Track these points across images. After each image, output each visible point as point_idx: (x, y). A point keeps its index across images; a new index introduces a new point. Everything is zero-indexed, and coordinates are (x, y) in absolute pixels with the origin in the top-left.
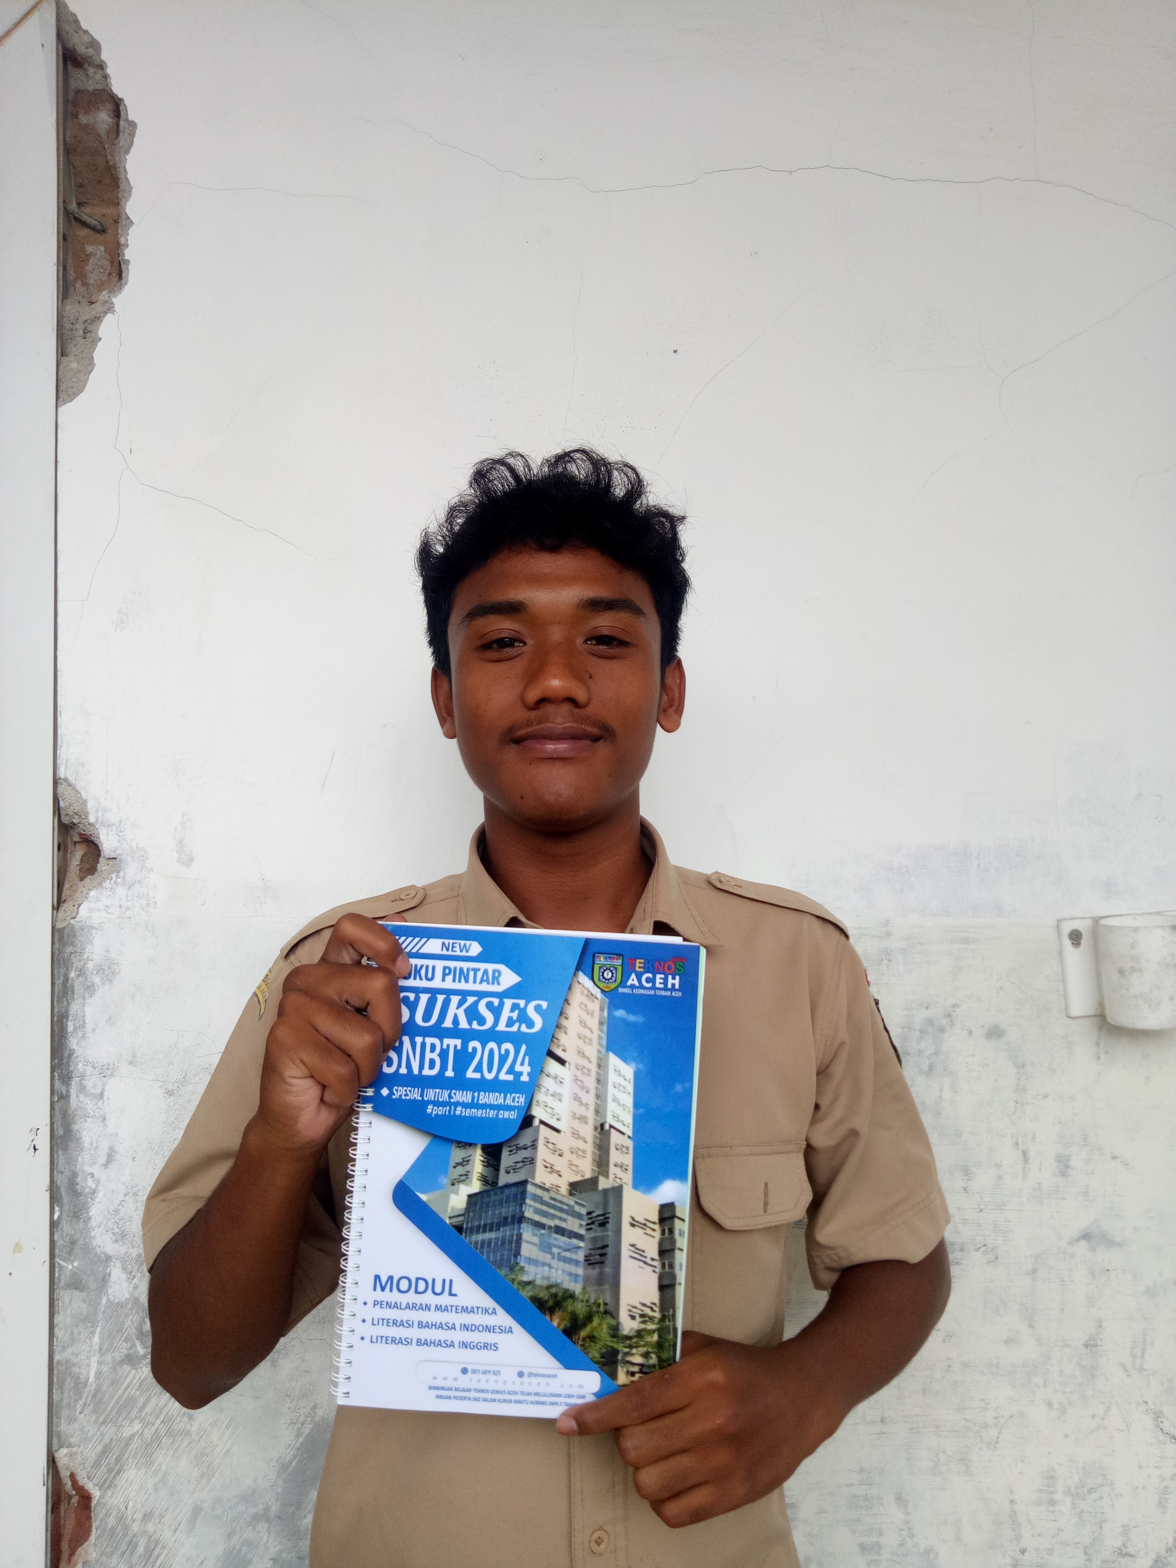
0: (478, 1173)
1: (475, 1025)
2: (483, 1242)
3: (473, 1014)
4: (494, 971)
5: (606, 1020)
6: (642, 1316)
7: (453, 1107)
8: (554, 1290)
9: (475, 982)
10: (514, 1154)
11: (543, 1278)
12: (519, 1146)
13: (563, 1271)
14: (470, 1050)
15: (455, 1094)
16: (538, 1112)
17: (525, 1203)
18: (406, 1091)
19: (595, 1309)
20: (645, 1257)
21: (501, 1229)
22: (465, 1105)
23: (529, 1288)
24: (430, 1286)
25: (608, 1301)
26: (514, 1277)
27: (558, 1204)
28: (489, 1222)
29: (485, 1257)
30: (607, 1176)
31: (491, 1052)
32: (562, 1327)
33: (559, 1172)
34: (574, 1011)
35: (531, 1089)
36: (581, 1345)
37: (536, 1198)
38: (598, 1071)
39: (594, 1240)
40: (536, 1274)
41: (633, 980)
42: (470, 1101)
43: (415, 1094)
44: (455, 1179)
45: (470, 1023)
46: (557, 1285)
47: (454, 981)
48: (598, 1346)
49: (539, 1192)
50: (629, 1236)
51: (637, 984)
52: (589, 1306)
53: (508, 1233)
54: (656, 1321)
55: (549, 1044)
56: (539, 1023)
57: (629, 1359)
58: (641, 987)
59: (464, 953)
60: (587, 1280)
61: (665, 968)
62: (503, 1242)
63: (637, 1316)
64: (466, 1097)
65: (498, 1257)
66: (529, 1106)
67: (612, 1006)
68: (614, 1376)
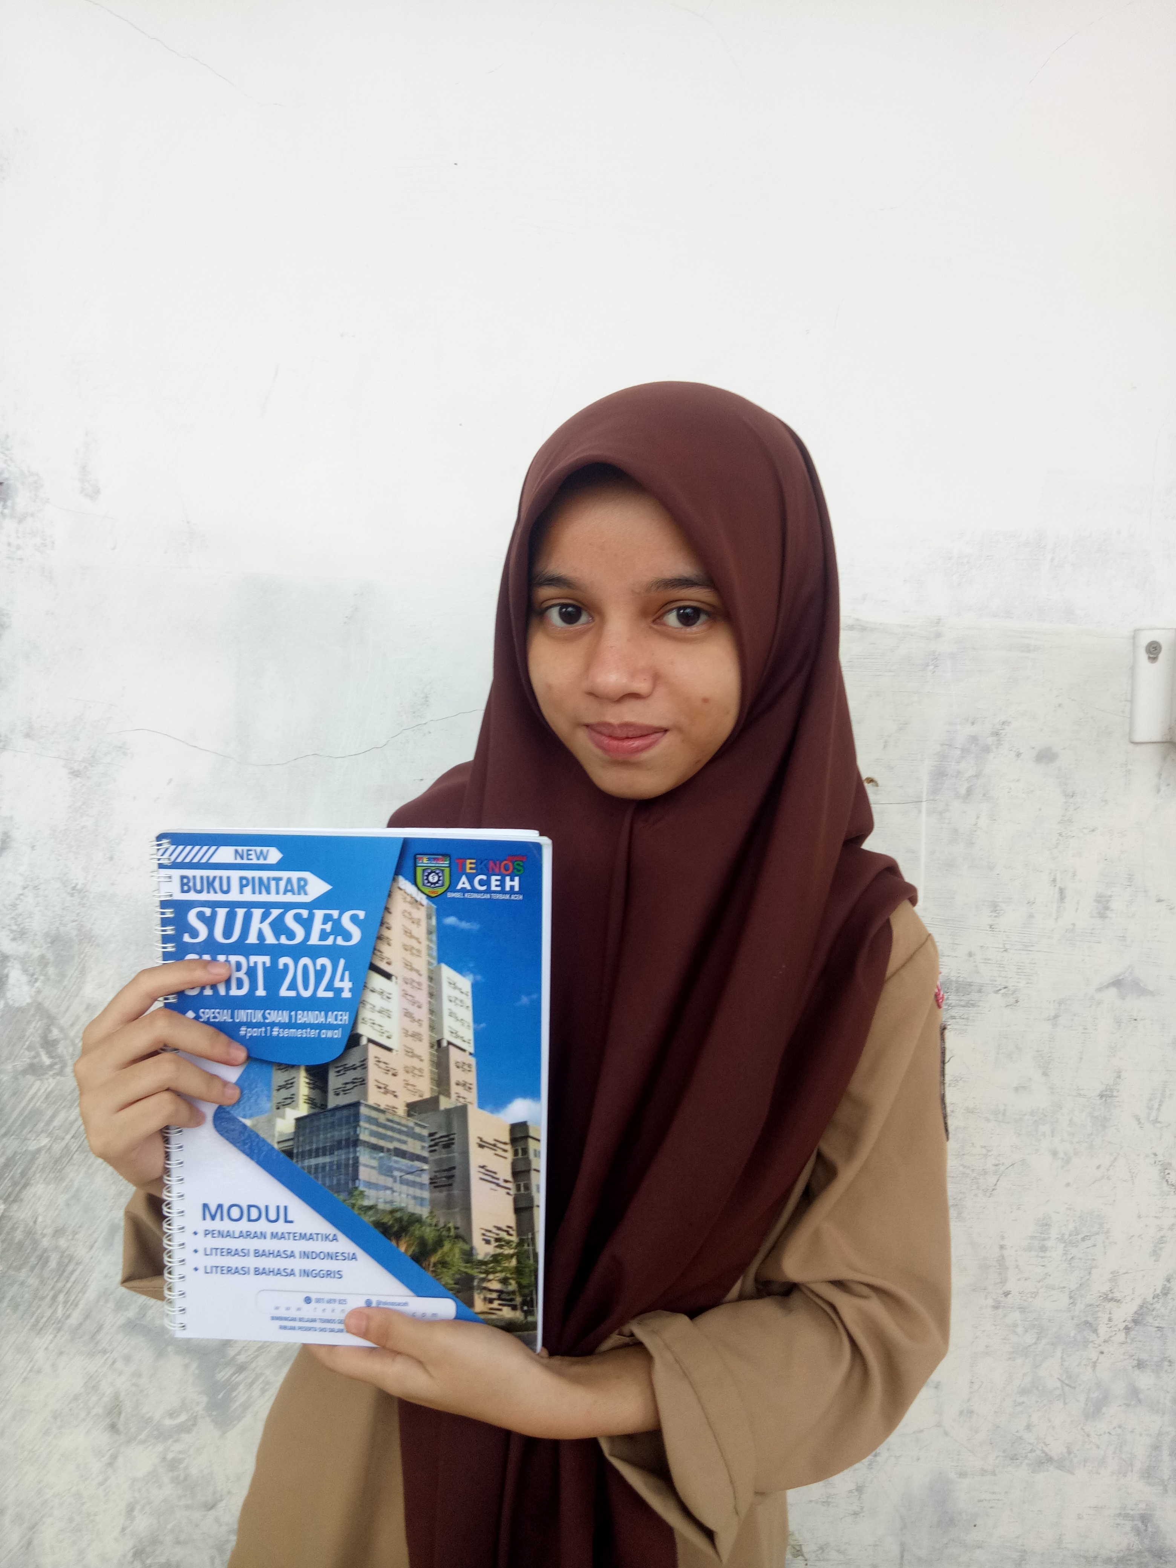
0: (304, 1095)
1: (283, 940)
2: (316, 1167)
3: (279, 927)
4: (299, 880)
5: (434, 929)
6: (497, 1240)
7: (269, 1029)
8: (398, 1215)
9: (278, 893)
10: (342, 1074)
11: (386, 1202)
12: (347, 1066)
13: (408, 1195)
14: (281, 967)
15: (269, 1014)
16: (365, 1031)
17: (359, 1125)
18: (213, 1013)
19: (444, 1233)
20: (498, 1179)
21: (336, 1153)
22: (282, 1026)
23: (371, 1213)
24: (263, 1213)
25: (459, 1225)
26: (354, 1202)
27: (395, 1126)
28: (321, 1146)
29: (320, 1182)
30: (448, 1095)
31: (305, 967)
32: (410, 1253)
33: (394, 1092)
34: (397, 920)
35: (355, 1006)
36: (433, 1271)
37: (371, 1120)
38: (430, 983)
39: (439, 1162)
40: (378, 1198)
41: (464, 883)
42: (287, 1021)
43: (224, 1016)
44: (279, 1103)
45: (278, 938)
46: (401, 1209)
47: (254, 893)
48: (451, 1272)
49: (374, 1114)
50: (477, 1157)
52: (438, 1230)
53: (343, 1157)
54: (514, 1245)
55: (372, 958)
56: (356, 935)
57: (485, 1285)
58: (474, 890)
59: (262, 861)
60: (434, 1203)
61: (500, 868)
62: (339, 1166)
63: (492, 1240)
64: (282, 1016)
65: (335, 1182)
66: (355, 1024)
67: (441, 913)
68: (470, 1303)
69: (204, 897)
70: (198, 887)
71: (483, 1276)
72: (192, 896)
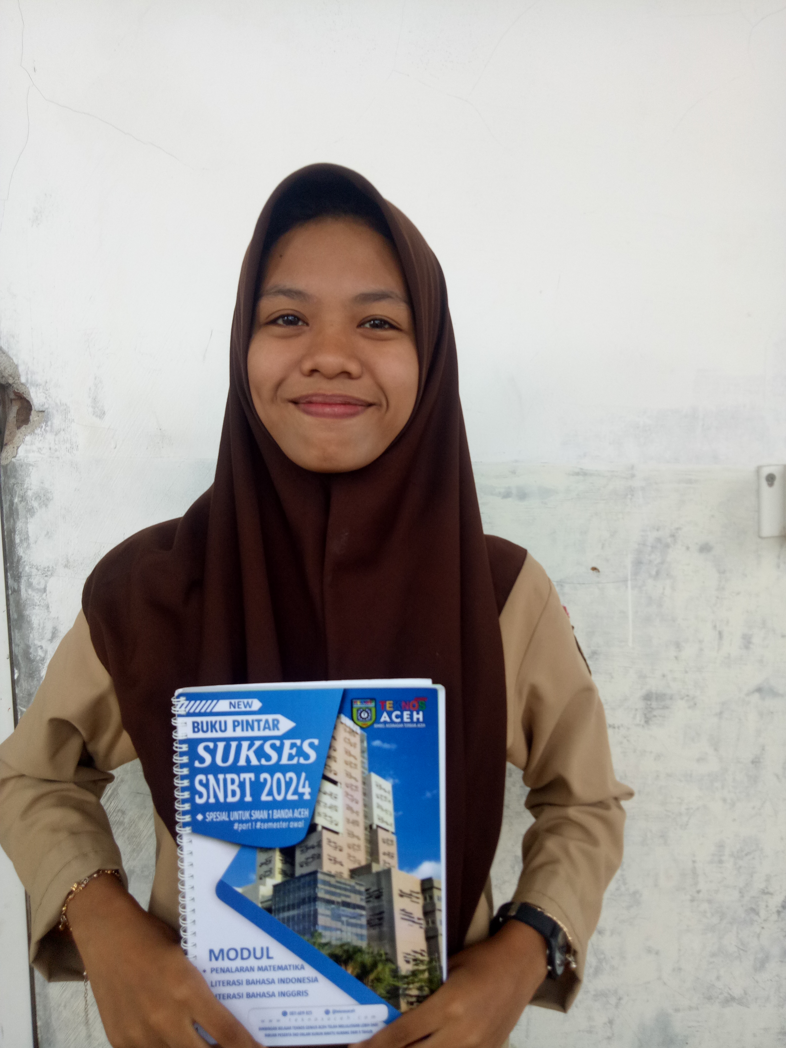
0: (279, 869)
1: (263, 762)
2: (288, 918)
3: (260, 753)
4: (273, 720)
5: (366, 750)
6: (415, 960)
7: (254, 823)
8: (346, 948)
9: (259, 729)
10: (305, 852)
11: (337, 939)
12: (308, 846)
13: (352, 933)
14: (262, 780)
15: (254, 813)
16: (320, 821)
17: (318, 888)
18: (216, 815)
19: (378, 958)
20: (413, 918)
21: (301, 907)
22: (263, 821)
23: (327, 947)
24: (252, 953)
25: (388, 952)
26: (315, 941)
27: (343, 886)
28: (291, 903)
29: (291, 928)
30: (378, 862)
31: (279, 781)
32: (355, 973)
34: (340, 745)
35: (313, 804)
36: (371, 986)
37: (325, 883)
38: (364, 786)
39: (373, 909)
40: (331, 937)
41: (385, 717)
42: (266, 817)
43: (223, 817)
44: (262, 875)
45: (259, 760)
46: (348, 944)
47: (243, 730)
48: (384, 985)
49: (327, 878)
50: (399, 904)
51: (388, 719)
52: (374, 957)
53: (307, 910)
54: (426, 963)
55: (324, 771)
56: (313, 756)
57: (408, 992)
58: (392, 722)
59: (248, 709)
60: (370, 938)
61: (409, 706)
62: (304, 916)
63: (411, 960)
64: (263, 814)
65: (301, 927)
66: (313, 816)
67: (370, 739)
68: (397, 1006)
69: (209, 735)
70: (205, 729)
71: (405, 986)
72: (200, 735)
